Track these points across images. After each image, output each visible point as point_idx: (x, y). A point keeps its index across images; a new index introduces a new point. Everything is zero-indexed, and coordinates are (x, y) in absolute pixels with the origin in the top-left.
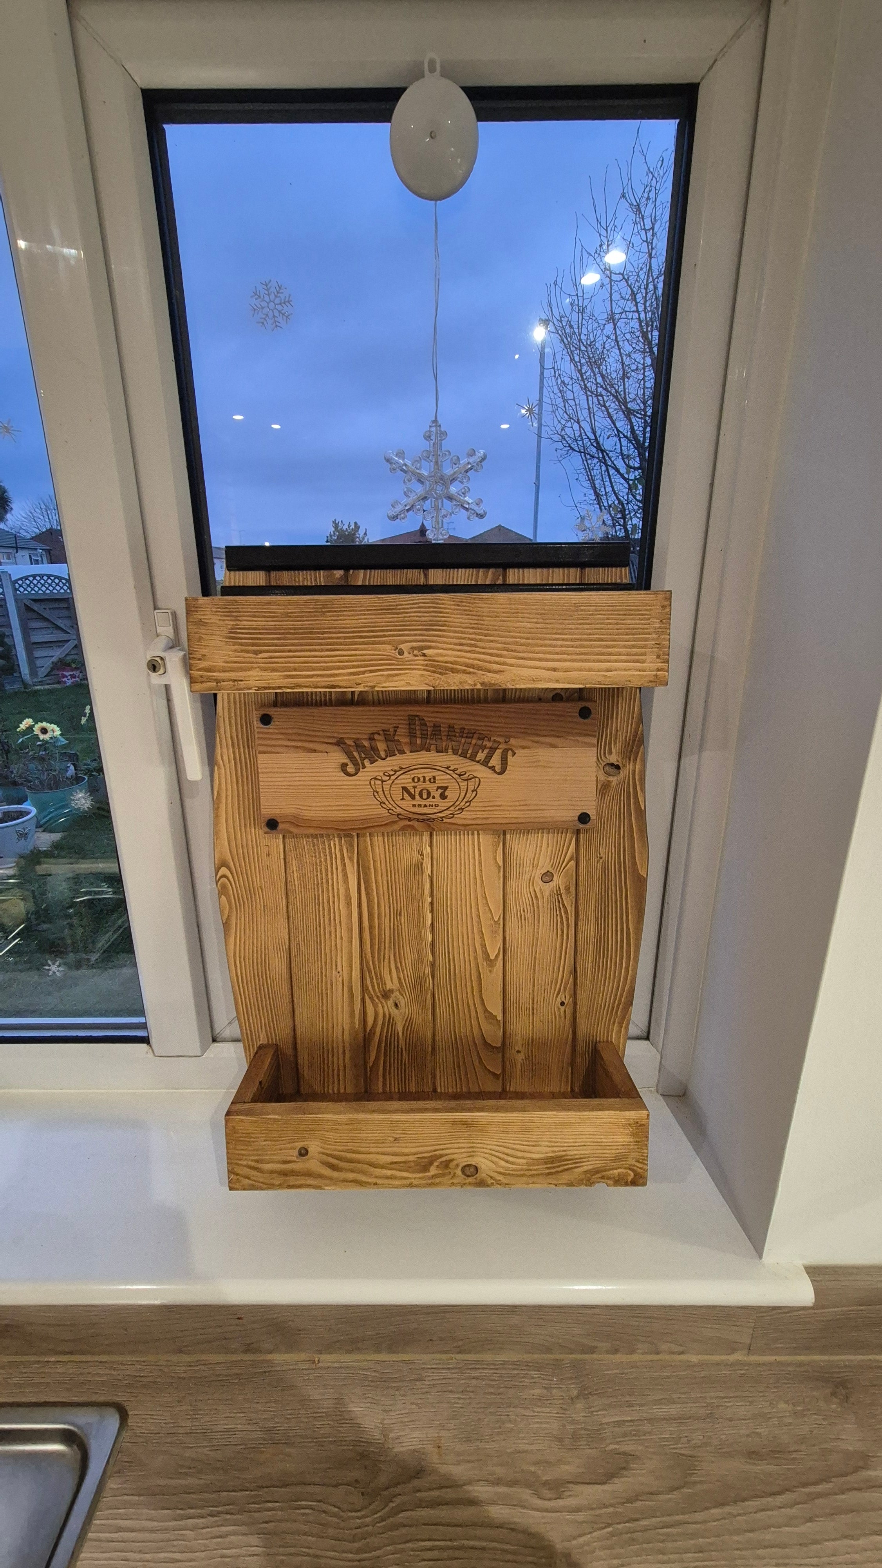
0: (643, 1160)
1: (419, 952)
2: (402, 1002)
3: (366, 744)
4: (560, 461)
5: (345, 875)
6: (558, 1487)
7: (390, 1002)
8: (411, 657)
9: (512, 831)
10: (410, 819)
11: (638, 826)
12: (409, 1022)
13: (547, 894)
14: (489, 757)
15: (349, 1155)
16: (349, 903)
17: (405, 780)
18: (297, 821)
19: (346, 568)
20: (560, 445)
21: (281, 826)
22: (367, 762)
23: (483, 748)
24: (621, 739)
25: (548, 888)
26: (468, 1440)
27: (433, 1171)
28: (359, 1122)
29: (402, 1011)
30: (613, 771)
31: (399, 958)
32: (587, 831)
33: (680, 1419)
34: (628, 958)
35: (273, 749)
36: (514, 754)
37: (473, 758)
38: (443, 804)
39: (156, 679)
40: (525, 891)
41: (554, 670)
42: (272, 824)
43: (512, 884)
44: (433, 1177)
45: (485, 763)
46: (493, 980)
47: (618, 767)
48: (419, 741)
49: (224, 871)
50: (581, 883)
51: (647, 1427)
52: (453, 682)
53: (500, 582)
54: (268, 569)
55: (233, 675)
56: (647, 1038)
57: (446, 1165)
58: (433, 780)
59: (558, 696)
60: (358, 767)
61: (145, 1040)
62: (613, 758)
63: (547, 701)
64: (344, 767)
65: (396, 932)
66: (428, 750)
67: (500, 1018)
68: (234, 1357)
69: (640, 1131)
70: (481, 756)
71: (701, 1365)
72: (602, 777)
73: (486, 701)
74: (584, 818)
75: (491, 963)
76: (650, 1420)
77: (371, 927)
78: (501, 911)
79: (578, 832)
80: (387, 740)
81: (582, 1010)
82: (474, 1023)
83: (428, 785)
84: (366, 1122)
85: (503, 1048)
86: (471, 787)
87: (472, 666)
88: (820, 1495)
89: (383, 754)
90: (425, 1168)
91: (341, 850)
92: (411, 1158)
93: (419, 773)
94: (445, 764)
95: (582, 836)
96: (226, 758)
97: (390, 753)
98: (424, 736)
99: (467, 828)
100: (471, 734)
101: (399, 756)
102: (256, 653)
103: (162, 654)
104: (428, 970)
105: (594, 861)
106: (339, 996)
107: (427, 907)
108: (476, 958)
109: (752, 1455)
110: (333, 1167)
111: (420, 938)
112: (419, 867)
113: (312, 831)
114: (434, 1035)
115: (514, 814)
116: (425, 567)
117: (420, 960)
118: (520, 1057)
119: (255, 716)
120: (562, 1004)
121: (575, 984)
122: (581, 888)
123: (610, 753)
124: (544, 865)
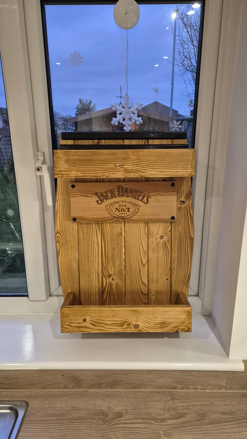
0: (190, 323)
1: (121, 262)
2: (115, 278)
3: (104, 194)
4: (182, 75)
5: (97, 236)
6: (163, 420)
7: (111, 278)
8: (119, 168)
9: (150, 222)
10: (118, 218)
11: (191, 221)
12: (117, 285)
13: (161, 243)
14: (143, 199)
15: (99, 321)
16: (98, 246)
17: (117, 206)
18: (82, 219)
19: (99, 139)
20: (182, 68)
21: (77, 220)
22: (105, 200)
23: (141, 196)
24: (185, 193)
25: (162, 241)
26: (135, 410)
27: (125, 326)
28: (102, 310)
29: (115, 281)
30: (183, 203)
31: (114, 263)
32: (174, 222)
33: (201, 405)
34: (188, 264)
35: (75, 196)
36: (151, 198)
37: (138, 199)
38: (128, 213)
39: (39, 173)
40: (155, 242)
41: (161, 172)
42: (75, 219)
43: (150, 240)
44: (125, 328)
45: (142, 200)
46: (144, 271)
47: (184, 202)
48: (121, 194)
49: (58, 235)
50: (173, 239)
51: (192, 407)
52: (131, 175)
53: (146, 144)
54: (74, 139)
55: (67, 173)
56: (198, 296)
57: (129, 324)
58: (125, 206)
59: (165, 180)
60: (102, 201)
61: (27, 296)
62: (183, 199)
63: (161, 181)
64: (97, 201)
65: (113, 255)
66: (124, 196)
67: (147, 284)
68: (61, 390)
69: (189, 314)
70: (140, 198)
71: (210, 393)
72: (179, 205)
73: (142, 181)
74: (173, 218)
75: (144, 265)
76: (193, 405)
77: (105, 253)
78: (147, 248)
79: (171, 223)
80: (111, 193)
81: (173, 281)
82: (138, 286)
83: (124, 207)
84: (104, 310)
85: (148, 294)
86: (137, 208)
87: (137, 171)
88: (242, 422)
89: (110, 198)
90: (122, 325)
91: (96, 228)
92: (118, 322)
93: (121, 204)
94: (129, 201)
95: (173, 224)
96: (60, 198)
97: (112, 197)
98: (123, 192)
99: (136, 221)
100: (137, 192)
101: (115, 198)
102: (74, 166)
103: (41, 166)
104: (123, 268)
105: (177, 232)
106: (94, 276)
107: (123, 247)
108: (139, 264)
109: (223, 413)
110: (94, 325)
111: (121, 257)
112: (121, 234)
113: (87, 222)
114: (125, 290)
115: (151, 217)
116: (123, 139)
117: (121, 264)
118: (153, 297)
119: (70, 186)
120: (167, 279)
121: (171, 272)
122: (173, 241)
123: (182, 197)
124: (161, 233)
